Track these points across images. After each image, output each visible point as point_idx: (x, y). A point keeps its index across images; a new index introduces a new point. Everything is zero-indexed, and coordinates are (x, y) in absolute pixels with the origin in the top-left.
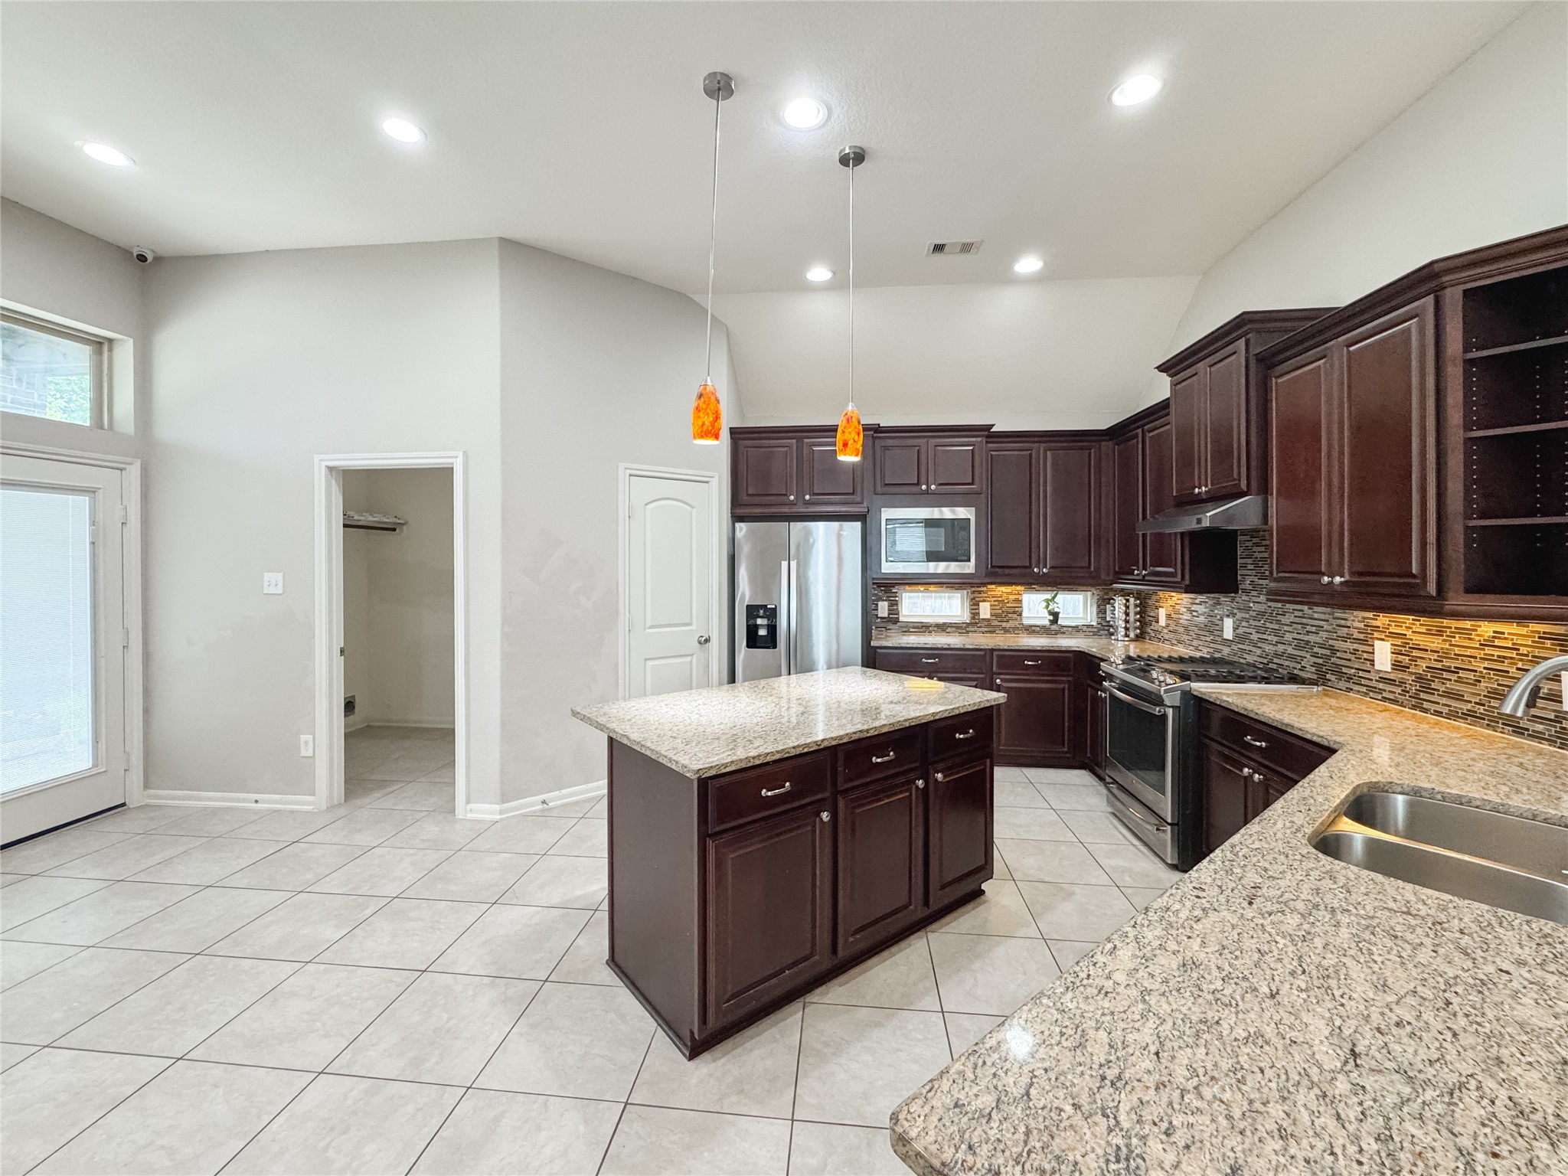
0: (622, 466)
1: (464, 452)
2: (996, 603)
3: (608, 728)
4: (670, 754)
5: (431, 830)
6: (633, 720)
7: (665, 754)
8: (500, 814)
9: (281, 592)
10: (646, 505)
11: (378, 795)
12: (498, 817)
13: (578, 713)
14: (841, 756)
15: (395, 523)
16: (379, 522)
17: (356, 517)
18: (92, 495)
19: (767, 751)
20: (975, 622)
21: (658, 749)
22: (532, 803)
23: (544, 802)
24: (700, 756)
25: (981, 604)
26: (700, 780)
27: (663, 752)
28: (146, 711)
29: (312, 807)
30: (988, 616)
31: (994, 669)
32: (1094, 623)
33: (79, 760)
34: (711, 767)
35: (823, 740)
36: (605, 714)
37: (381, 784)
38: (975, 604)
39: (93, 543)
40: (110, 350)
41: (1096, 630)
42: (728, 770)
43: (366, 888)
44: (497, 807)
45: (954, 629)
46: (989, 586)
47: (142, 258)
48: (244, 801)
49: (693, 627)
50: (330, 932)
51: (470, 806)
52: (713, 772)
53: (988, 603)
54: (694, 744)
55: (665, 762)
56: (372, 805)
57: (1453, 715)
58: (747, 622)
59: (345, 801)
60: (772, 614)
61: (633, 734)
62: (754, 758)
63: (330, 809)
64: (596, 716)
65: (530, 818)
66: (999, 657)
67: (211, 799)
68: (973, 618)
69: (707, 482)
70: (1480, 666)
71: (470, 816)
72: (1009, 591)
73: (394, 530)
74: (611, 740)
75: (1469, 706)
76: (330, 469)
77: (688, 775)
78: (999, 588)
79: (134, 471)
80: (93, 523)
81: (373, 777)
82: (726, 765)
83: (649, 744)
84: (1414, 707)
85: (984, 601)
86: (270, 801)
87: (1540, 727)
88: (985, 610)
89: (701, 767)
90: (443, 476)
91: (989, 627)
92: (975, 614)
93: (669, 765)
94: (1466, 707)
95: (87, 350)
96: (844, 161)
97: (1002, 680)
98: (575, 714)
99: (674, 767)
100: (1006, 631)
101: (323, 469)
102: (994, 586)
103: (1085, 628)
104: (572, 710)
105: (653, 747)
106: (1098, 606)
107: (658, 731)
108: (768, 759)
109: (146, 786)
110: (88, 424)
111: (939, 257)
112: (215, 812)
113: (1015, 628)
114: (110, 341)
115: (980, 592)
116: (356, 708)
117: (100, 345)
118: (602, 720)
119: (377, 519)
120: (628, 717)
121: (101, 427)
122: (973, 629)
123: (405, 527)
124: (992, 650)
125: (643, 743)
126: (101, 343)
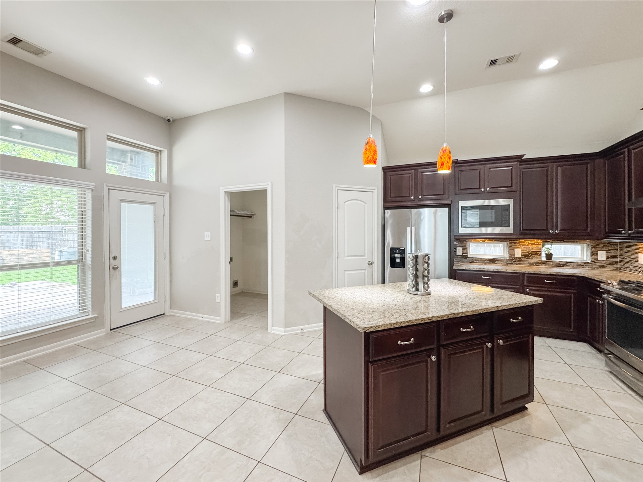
0: (334, 186)
1: (271, 183)
2: (525, 249)
3: (323, 302)
4: (351, 318)
5: (258, 336)
6: (335, 299)
7: (348, 317)
8: (285, 332)
9: (210, 240)
10: (345, 202)
11: (242, 319)
12: (284, 334)
13: (311, 293)
14: (442, 326)
15: (251, 215)
16: (246, 214)
17: (238, 212)
18: (154, 205)
19: (401, 321)
20: (512, 258)
21: (345, 314)
22: (297, 329)
23: (302, 329)
24: (366, 320)
25: (515, 249)
26: (365, 333)
27: (347, 316)
28: (171, 282)
29: (219, 322)
30: (520, 256)
31: (525, 283)
32: (589, 261)
33: (150, 298)
34: (371, 327)
35: (432, 317)
36: (323, 295)
37: (244, 315)
38: (512, 250)
39: (155, 222)
40: (161, 154)
41: (590, 265)
42: (380, 329)
43: (233, 358)
44: (283, 329)
45: (500, 262)
46: (520, 240)
47: (169, 121)
48: (199, 317)
49: (366, 257)
50: (218, 375)
51: (273, 328)
52: (372, 330)
53: (520, 249)
54: (363, 313)
55: (348, 321)
56: (240, 323)
58: (391, 255)
59: (231, 320)
60: (403, 252)
61: (334, 306)
62: (394, 324)
63: (226, 322)
64: (319, 296)
65: (296, 335)
66: (528, 277)
67: (189, 315)
68: (511, 257)
69: (372, 192)
71: (273, 332)
72: (533, 243)
73: (251, 217)
74: (325, 308)
76: (225, 192)
77: (359, 330)
78: (526, 242)
79: (167, 196)
80: (155, 215)
81: (242, 312)
82: (379, 327)
83: (341, 311)
85: (517, 248)
86: (207, 318)
88: (518, 253)
89: (366, 326)
90: (263, 193)
91: (520, 261)
92: (512, 254)
93: (350, 323)
95: (154, 154)
96: (441, 20)
97: (530, 290)
98: (310, 293)
99: (352, 324)
100: (531, 264)
101: (223, 192)
102: (523, 240)
103: (582, 264)
104: (309, 292)
105: (342, 313)
106: (592, 252)
107: (346, 305)
108: (402, 325)
109: (171, 308)
110: (154, 181)
111: (494, 67)
112: (190, 320)
113: (537, 262)
114: (161, 151)
115: (515, 243)
116: (239, 284)
117: (158, 153)
118: (321, 297)
119: (245, 213)
120: (333, 297)
121: (158, 182)
122: (511, 262)
123: (255, 216)
124: (524, 274)
125: (338, 310)
126: (158, 152)
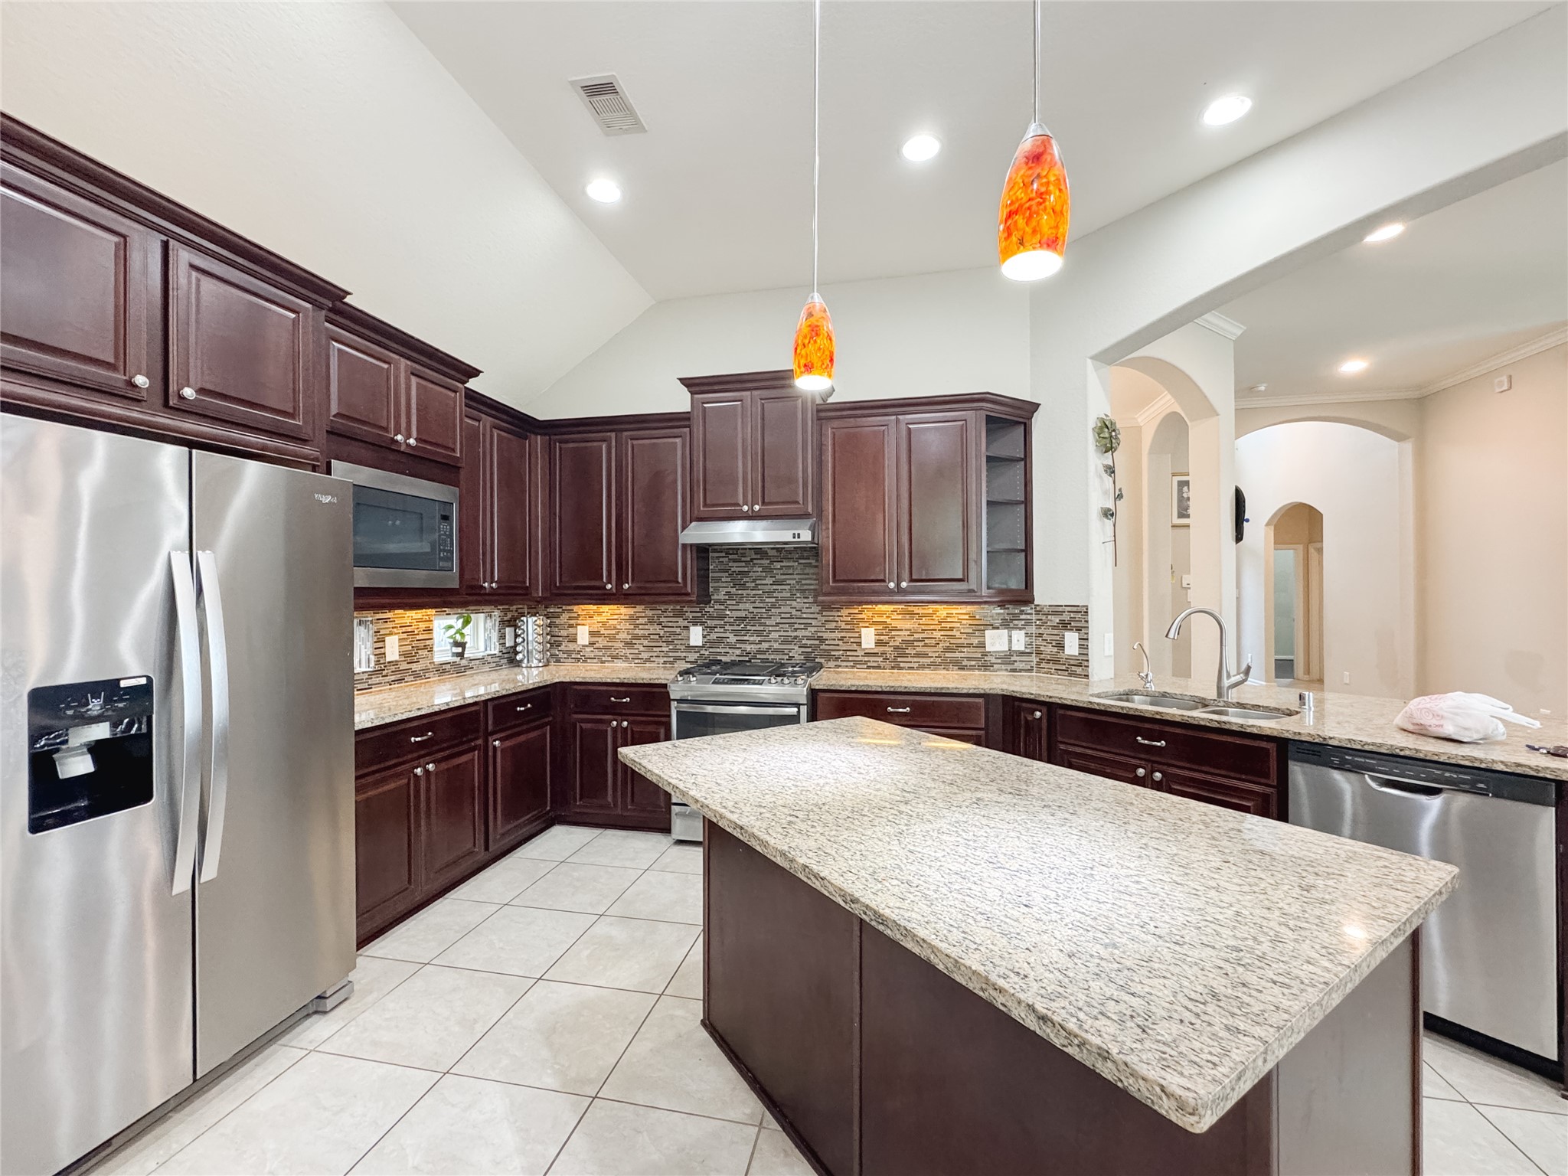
2: (405, 636)
20: (381, 667)
30: (396, 657)
31: (490, 728)
32: (496, 652)
38: (380, 641)
41: (497, 659)
46: (396, 611)
53: (396, 638)
57: (922, 667)
58: (30, 741)
60: (133, 701)
66: (495, 708)
68: (377, 662)
70: (937, 634)
72: (420, 616)
75: (932, 660)
78: (408, 614)
84: (893, 668)
85: (390, 634)
87: (973, 663)
88: (393, 649)
91: (397, 675)
92: (379, 655)
94: (929, 660)
100: (416, 675)
102: (402, 611)
103: (489, 659)
106: (498, 630)
113: (426, 670)
115: (386, 620)
122: (377, 680)
